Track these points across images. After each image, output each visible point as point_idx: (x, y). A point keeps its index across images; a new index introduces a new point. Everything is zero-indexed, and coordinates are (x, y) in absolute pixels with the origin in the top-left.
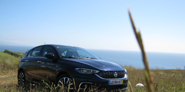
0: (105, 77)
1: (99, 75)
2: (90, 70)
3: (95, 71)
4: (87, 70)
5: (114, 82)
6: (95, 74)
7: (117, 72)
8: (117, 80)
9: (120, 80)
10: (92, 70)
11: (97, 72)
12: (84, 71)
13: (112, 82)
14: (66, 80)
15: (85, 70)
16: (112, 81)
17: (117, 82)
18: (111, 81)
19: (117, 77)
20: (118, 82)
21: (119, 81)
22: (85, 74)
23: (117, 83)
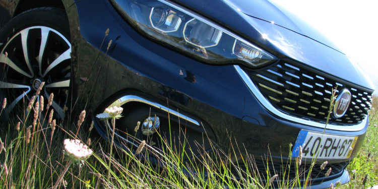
0: (290, 105)
1: (256, 82)
2: (209, 27)
3: (239, 46)
4: (189, 17)
5: (323, 143)
6: (237, 67)
7: (353, 92)
8: (338, 138)
9: (348, 138)
10: (221, 31)
11: (252, 54)
12: (168, 21)
13: (310, 146)
14: (35, 37)
15: (179, 13)
16: (316, 135)
17: (335, 145)
18: (310, 134)
19: (343, 118)
20: (335, 148)
21: (341, 145)
22: (168, 41)
23: (333, 151)
